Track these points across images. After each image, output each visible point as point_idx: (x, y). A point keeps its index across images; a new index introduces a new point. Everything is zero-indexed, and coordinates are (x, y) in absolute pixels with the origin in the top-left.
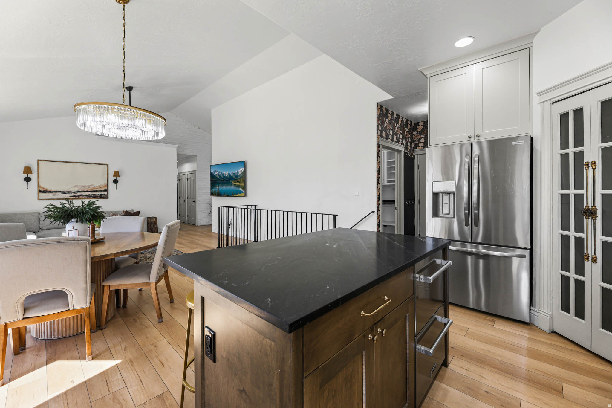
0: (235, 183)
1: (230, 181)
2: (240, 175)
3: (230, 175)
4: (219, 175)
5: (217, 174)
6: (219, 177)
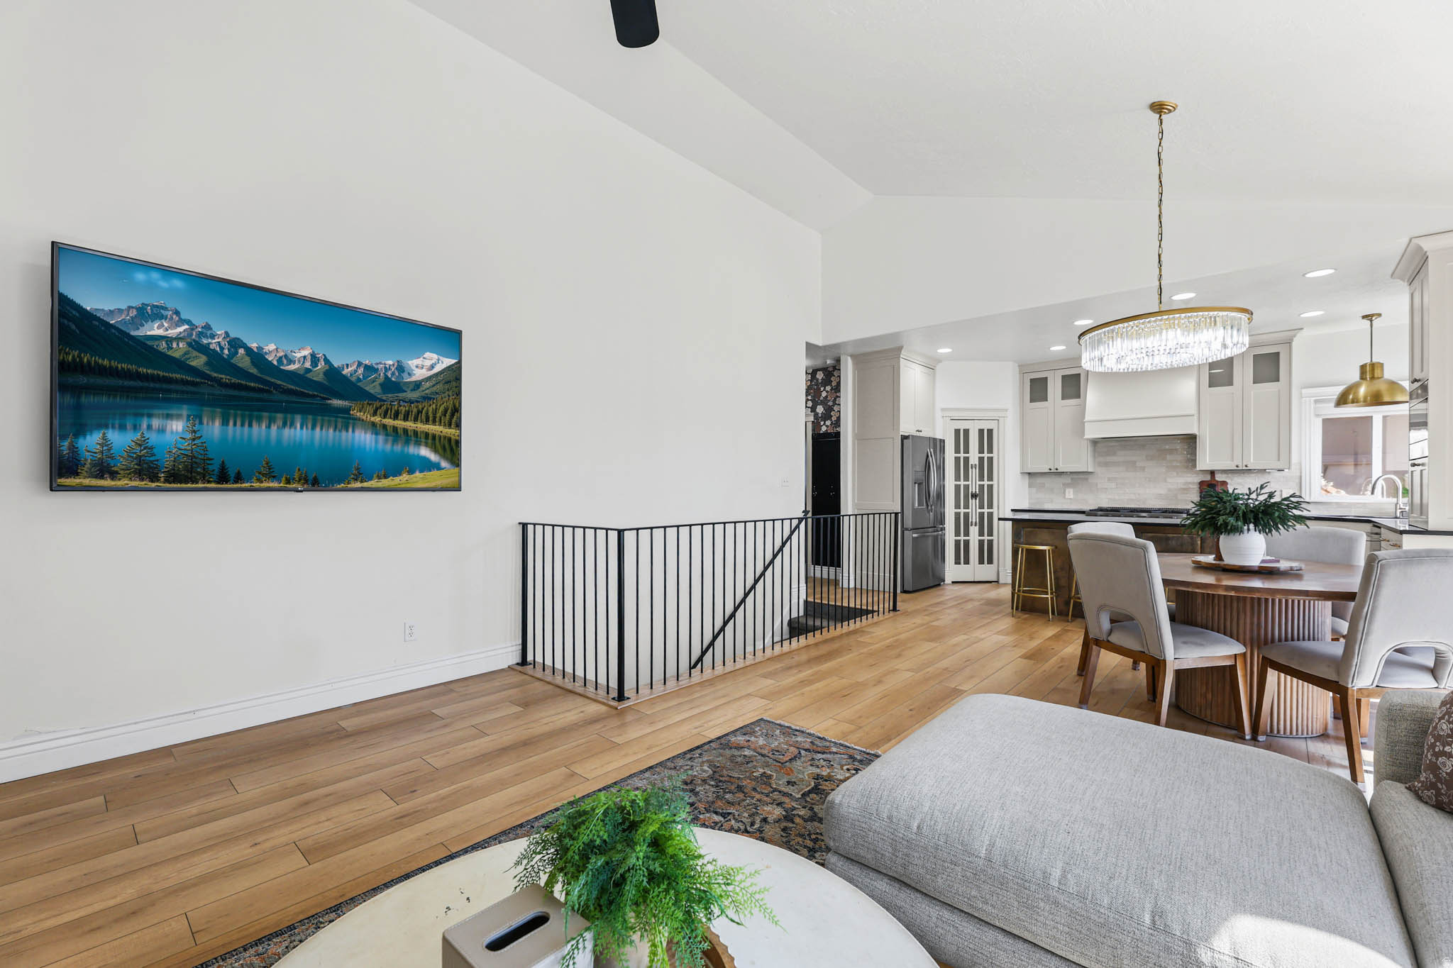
0: (377, 419)
1: (336, 402)
2: (417, 385)
3: (332, 371)
4: (204, 349)
5: (173, 332)
6: (207, 364)
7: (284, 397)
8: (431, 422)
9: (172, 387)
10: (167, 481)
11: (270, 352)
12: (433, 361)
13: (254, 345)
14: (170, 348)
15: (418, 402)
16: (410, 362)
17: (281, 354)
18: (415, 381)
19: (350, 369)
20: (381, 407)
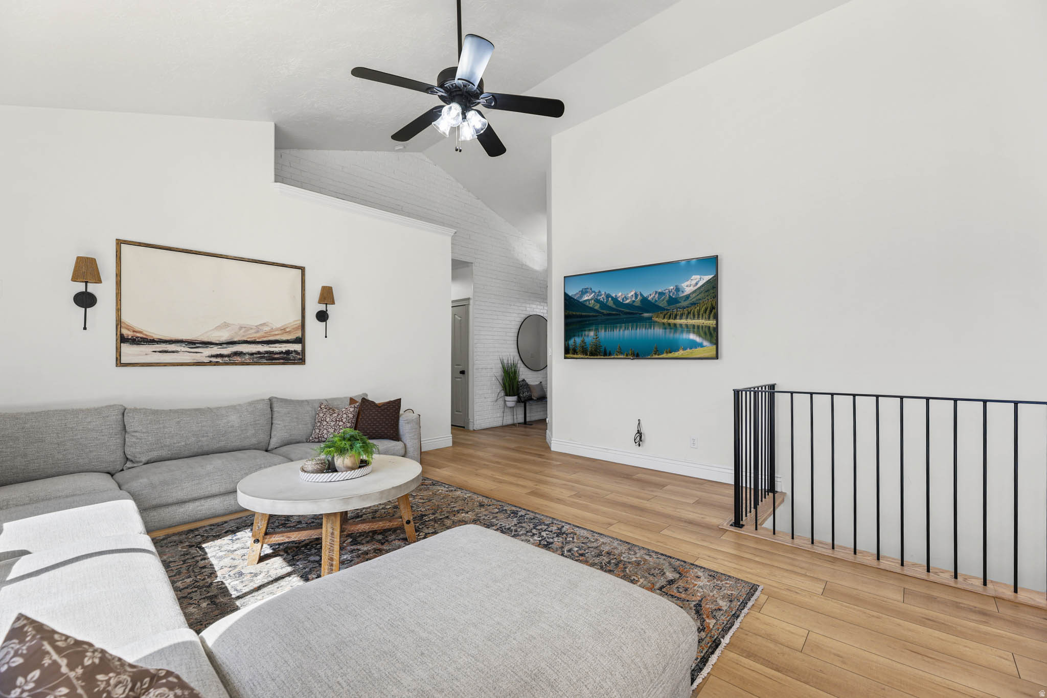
0: (665, 321)
1: (646, 315)
2: (688, 297)
3: (644, 300)
4: (597, 301)
5: (590, 297)
6: (600, 307)
7: (625, 316)
8: (696, 318)
9: (591, 318)
10: (590, 356)
11: (620, 296)
12: (697, 280)
13: (614, 295)
14: (589, 303)
15: (687, 307)
16: (683, 285)
17: (623, 296)
18: (686, 295)
19: (652, 296)
20: (667, 313)
